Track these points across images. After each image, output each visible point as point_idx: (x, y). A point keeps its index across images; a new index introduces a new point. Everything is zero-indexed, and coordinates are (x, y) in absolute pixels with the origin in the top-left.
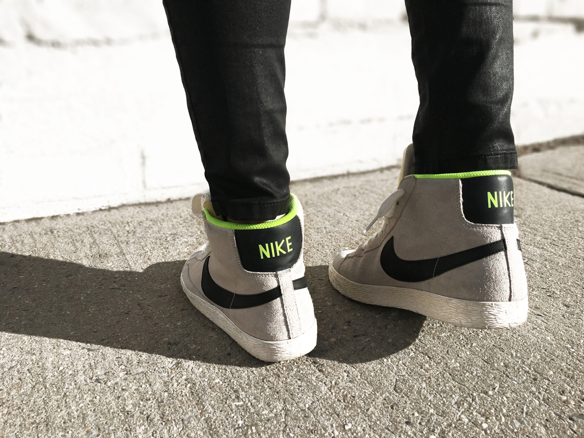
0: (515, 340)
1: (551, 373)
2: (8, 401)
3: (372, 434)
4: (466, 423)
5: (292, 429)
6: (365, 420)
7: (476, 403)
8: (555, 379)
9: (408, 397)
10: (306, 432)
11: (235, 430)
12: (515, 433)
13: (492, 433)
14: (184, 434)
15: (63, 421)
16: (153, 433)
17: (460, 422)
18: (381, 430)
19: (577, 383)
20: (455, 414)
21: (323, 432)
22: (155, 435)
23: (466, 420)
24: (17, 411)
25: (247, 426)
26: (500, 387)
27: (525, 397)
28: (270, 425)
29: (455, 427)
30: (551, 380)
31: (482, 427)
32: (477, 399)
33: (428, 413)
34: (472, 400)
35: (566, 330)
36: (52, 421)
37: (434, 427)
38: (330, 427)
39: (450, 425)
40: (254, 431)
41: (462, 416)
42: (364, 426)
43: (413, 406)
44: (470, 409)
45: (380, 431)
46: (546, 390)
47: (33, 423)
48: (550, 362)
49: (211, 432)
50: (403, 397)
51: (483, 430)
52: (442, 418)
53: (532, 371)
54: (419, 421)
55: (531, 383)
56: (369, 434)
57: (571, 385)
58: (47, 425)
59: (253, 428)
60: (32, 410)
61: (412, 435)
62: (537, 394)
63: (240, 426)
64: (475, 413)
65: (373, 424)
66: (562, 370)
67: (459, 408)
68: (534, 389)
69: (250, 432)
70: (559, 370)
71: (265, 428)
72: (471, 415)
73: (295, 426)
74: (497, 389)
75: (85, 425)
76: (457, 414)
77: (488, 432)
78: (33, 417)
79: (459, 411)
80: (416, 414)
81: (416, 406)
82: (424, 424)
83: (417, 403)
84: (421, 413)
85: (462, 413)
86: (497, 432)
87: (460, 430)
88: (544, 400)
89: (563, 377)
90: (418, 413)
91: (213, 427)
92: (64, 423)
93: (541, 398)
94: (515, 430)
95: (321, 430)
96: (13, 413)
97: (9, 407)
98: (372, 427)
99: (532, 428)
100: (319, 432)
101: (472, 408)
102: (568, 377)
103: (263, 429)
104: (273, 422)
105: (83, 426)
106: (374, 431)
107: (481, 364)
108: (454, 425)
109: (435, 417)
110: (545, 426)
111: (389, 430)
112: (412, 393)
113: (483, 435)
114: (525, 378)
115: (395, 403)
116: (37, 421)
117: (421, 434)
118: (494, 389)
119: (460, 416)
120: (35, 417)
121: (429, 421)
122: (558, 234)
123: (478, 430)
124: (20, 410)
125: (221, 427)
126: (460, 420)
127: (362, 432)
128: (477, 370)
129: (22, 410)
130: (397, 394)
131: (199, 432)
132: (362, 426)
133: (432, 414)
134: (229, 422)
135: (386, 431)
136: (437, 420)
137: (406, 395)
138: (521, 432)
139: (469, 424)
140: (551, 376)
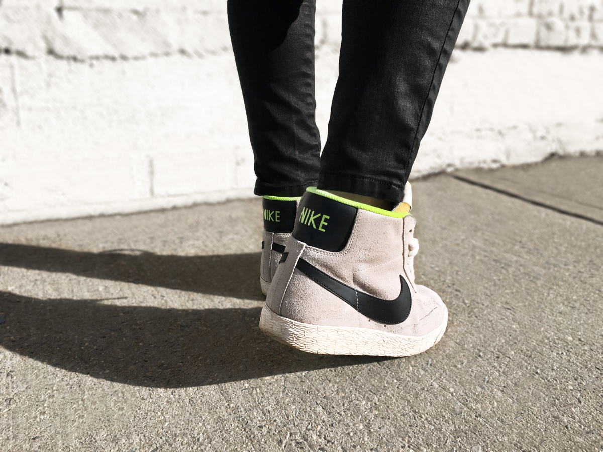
0: (485, 327)
1: (513, 352)
2: (43, 368)
3: (357, 395)
4: (436, 388)
5: (291, 390)
6: (352, 385)
7: (446, 374)
8: (515, 357)
9: (389, 369)
10: (302, 393)
11: (242, 390)
12: (477, 395)
13: (457, 395)
14: (199, 393)
15: (93, 383)
16: (172, 392)
17: (431, 387)
18: (365, 391)
19: (533, 361)
20: (427, 381)
21: (316, 392)
22: (174, 394)
23: (437, 386)
24: (52, 376)
25: (252, 388)
26: (467, 362)
27: (488, 370)
28: (272, 388)
29: (427, 390)
30: (511, 357)
31: (449, 390)
32: (447, 371)
33: (406, 380)
34: (443, 372)
35: (530, 321)
36: (84, 383)
37: (409, 390)
38: (322, 389)
39: (423, 389)
40: (258, 391)
41: (434, 383)
42: (351, 389)
43: (393, 375)
44: (441, 378)
45: (364, 393)
46: (507, 365)
47: (67, 385)
48: (512, 344)
49: (222, 392)
50: (385, 368)
51: (450, 393)
52: (417, 384)
53: (496, 351)
54: (397, 386)
55: (495, 360)
56: (355, 395)
57: (528, 362)
58: (80, 386)
59: (258, 389)
60: (65, 376)
61: (391, 396)
62: (498, 368)
63: (247, 387)
64: (444, 381)
65: (358, 387)
66: (522, 351)
67: (432, 377)
68: (496, 364)
69: (255, 392)
70: (519, 351)
71: (268, 389)
72: (441, 382)
73: (294, 388)
74: (464, 364)
75: (113, 386)
76: (430, 381)
77: (454, 394)
78: (67, 380)
79: (431, 379)
80: (395, 381)
81: (396, 375)
82: (401, 388)
83: (397, 373)
84: (400, 380)
85: (434, 381)
86: (461, 394)
87: (431, 393)
88: (503, 372)
89: (522, 356)
90: (397, 380)
91: (223, 388)
92: (95, 385)
93: (502, 371)
94: (477, 393)
95: (315, 391)
96: (49, 377)
97: (44, 373)
98: (358, 389)
99: (491, 392)
100: (313, 393)
101: (442, 377)
102: (527, 356)
103: (266, 390)
104: (274, 385)
105: (112, 387)
106: (359, 393)
107: (453, 345)
108: (426, 389)
109: (411, 383)
110: (502, 391)
111: (371, 392)
112: (392, 365)
113: (449, 397)
114: (489, 356)
115: (378, 373)
116: (71, 383)
117: (398, 395)
118: (463, 363)
119: (432, 383)
120: (68, 380)
121: (405, 386)
122: (535, 244)
123: (446, 393)
124: (55, 375)
125: (230, 388)
126: (431, 385)
127: (349, 393)
128: (449, 349)
129: (56, 376)
130: (380, 366)
131: (211, 392)
132: (349, 389)
133: (408, 381)
134: (237, 385)
135: (370, 392)
136: (412, 385)
137: (388, 367)
138: (482, 395)
139: (439, 388)
140: (512, 355)
